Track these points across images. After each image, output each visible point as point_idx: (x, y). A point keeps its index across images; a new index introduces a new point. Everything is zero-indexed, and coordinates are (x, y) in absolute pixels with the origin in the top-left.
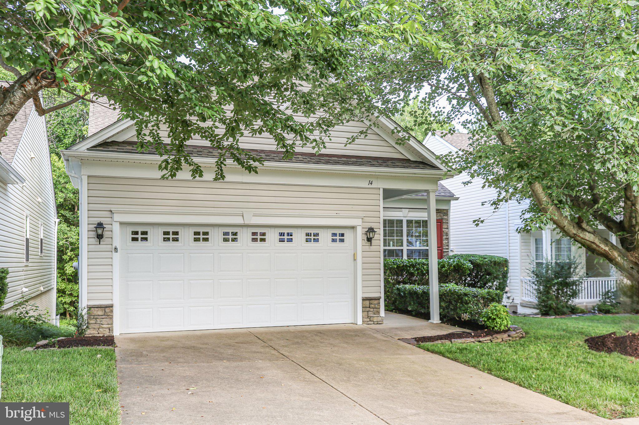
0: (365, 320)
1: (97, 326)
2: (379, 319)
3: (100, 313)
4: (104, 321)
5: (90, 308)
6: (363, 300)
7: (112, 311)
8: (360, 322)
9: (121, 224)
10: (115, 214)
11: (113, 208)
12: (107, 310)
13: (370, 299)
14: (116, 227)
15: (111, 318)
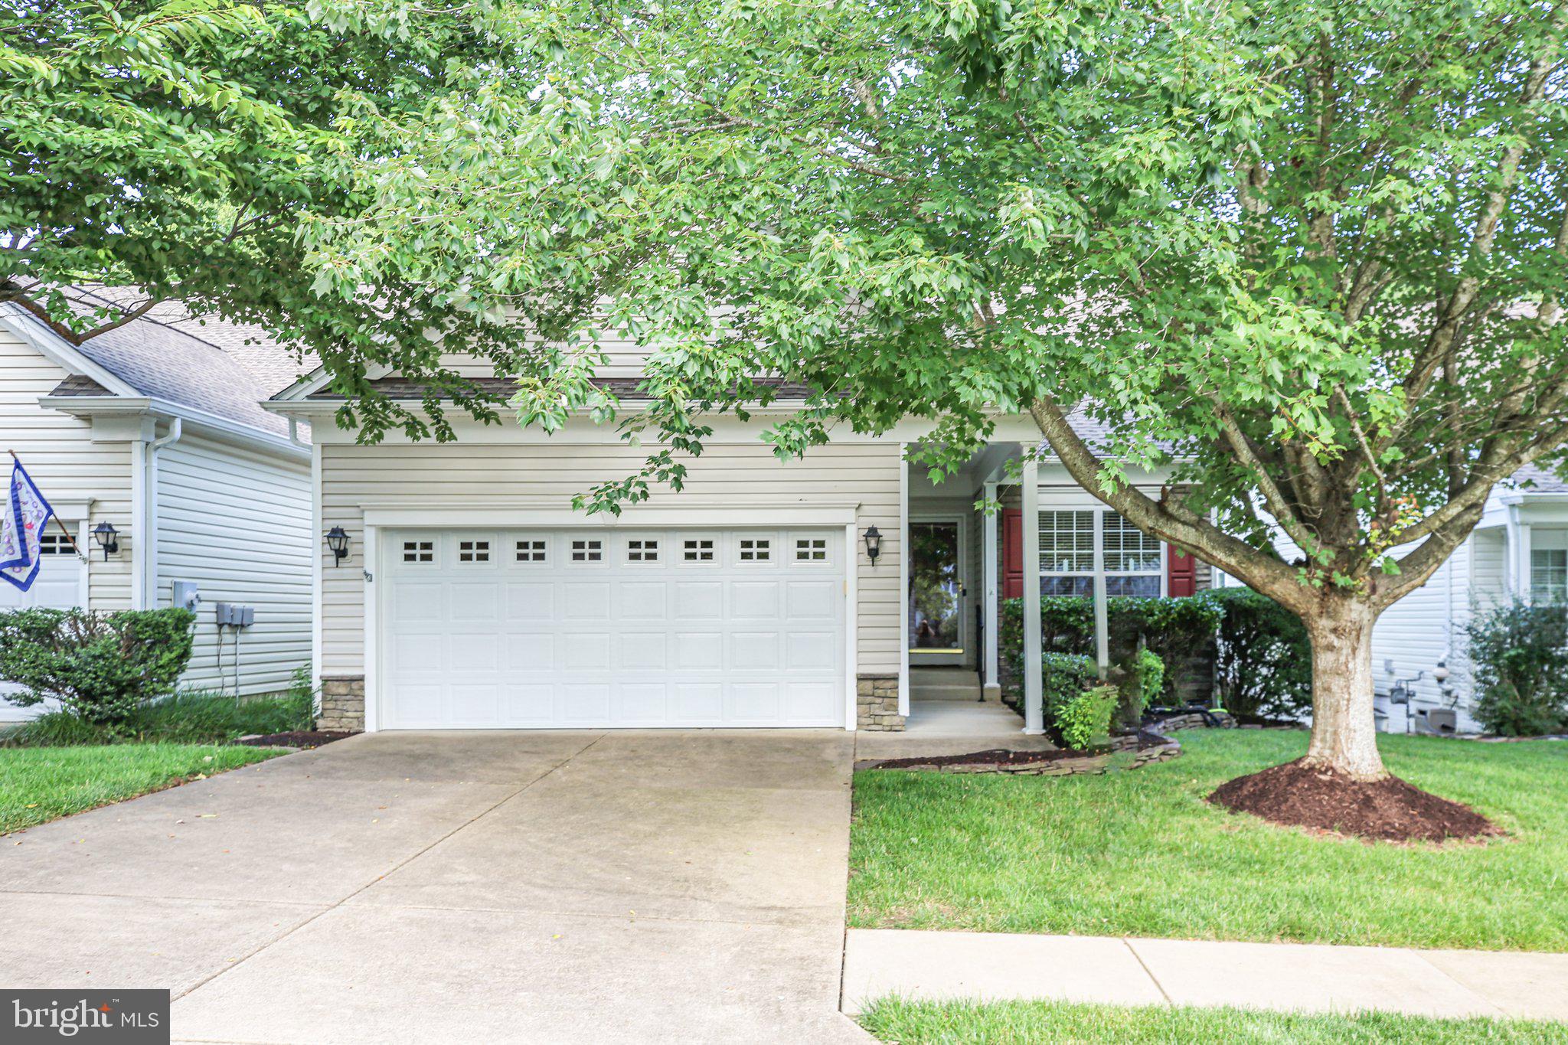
0: (863, 720)
1: (336, 714)
2: (896, 720)
3: (342, 690)
4: (350, 705)
5: (326, 680)
6: (859, 679)
7: (362, 688)
8: (851, 725)
9: (385, 530)
10: (366, 514)
11: (362, 501)
12: (355, 685)
13: (875, 678)
14: (370, 537)
15: (362, 700)
